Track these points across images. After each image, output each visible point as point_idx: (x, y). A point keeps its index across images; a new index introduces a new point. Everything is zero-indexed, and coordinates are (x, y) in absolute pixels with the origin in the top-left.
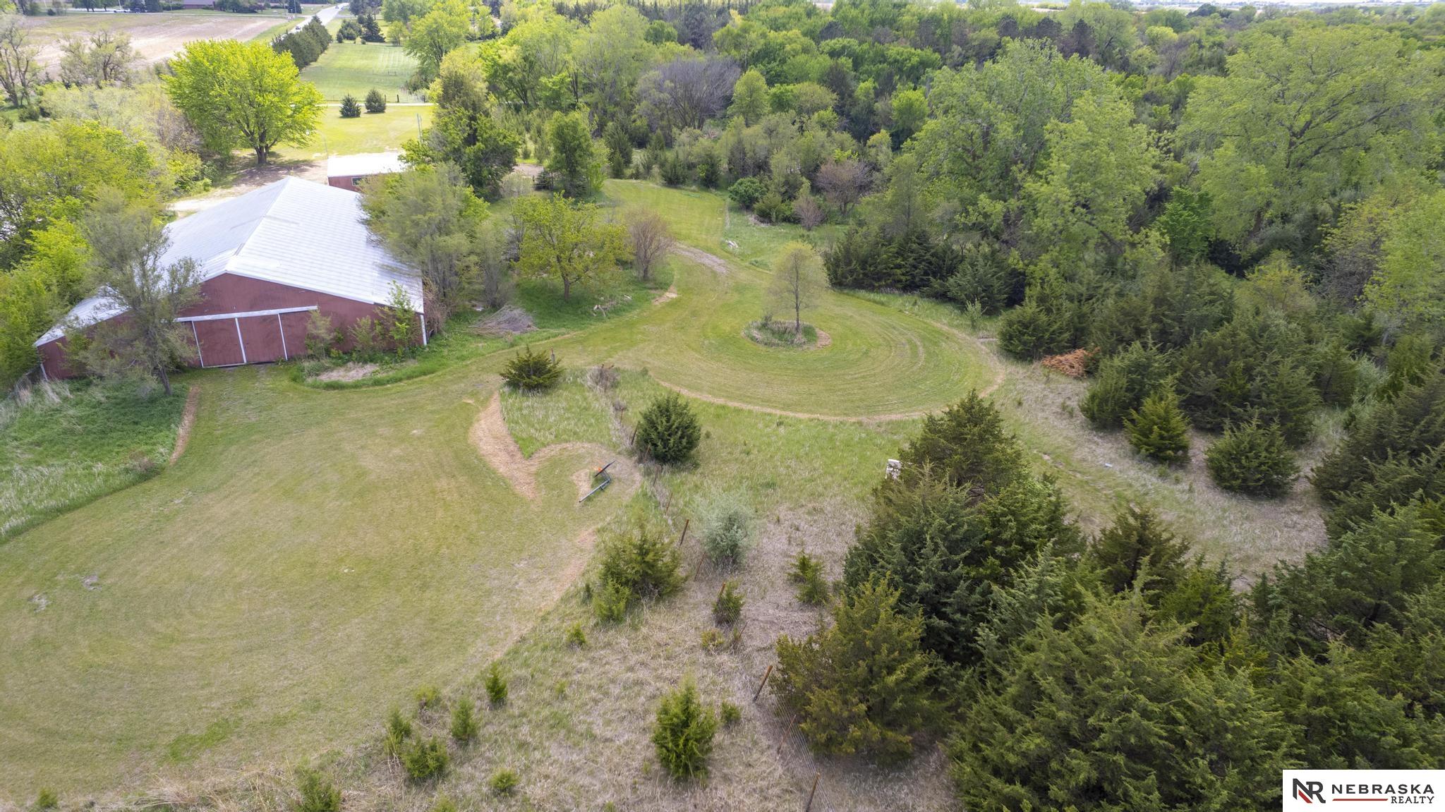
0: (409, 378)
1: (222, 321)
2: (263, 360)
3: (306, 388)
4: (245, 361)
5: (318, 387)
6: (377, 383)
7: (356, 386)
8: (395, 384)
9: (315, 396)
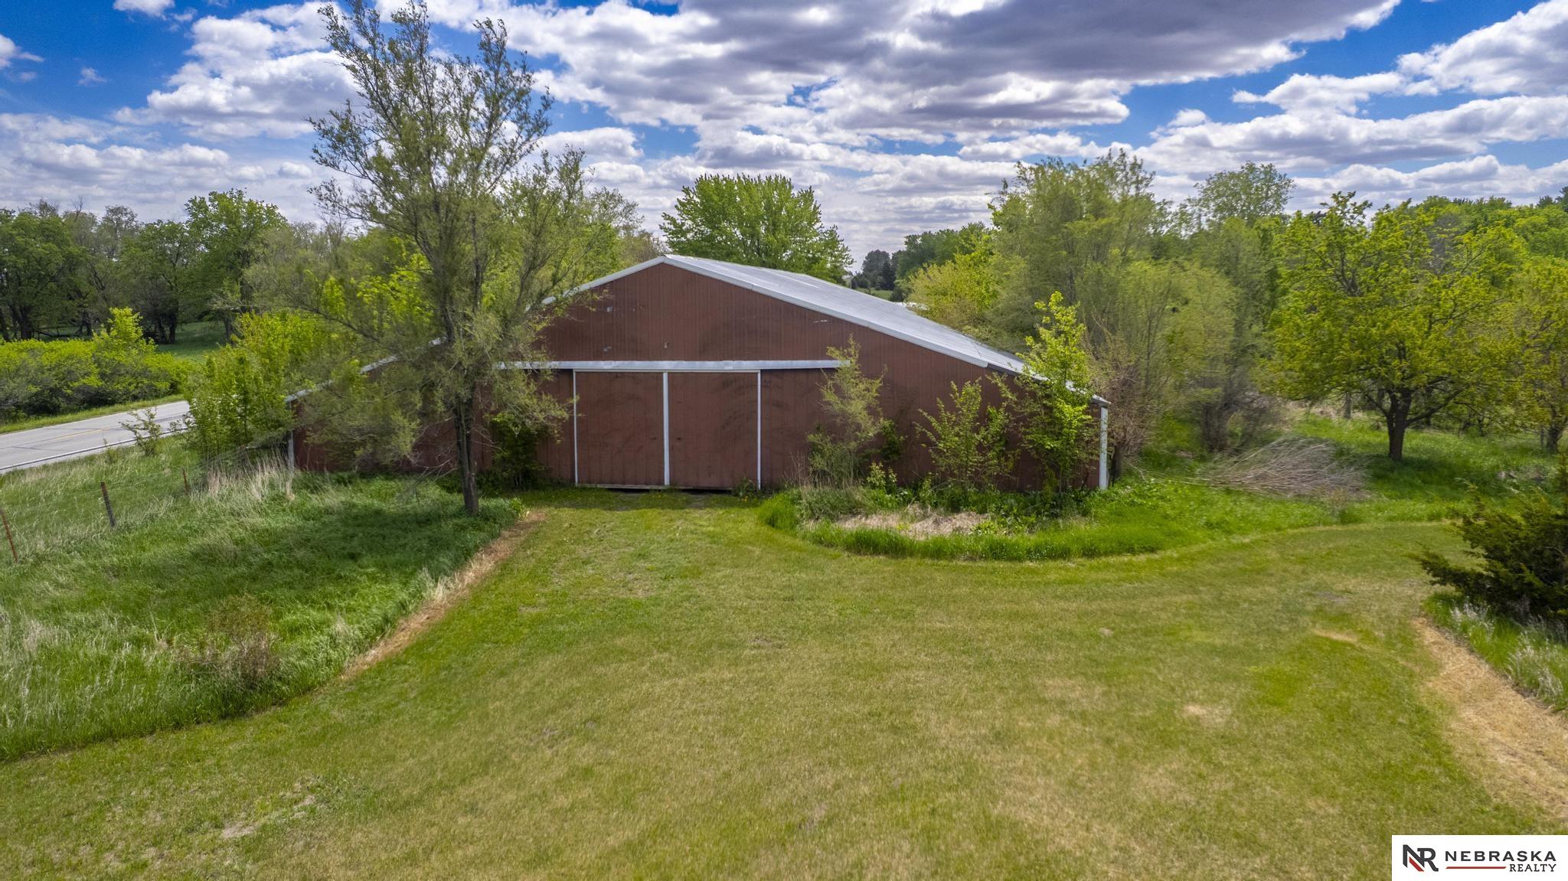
0: (1090, 552)
1: (634, 376)
2: (705, 483)
3: (798, 542)
4: (667, 481)
5: (830, 545)
6: (997, 552)
7: (937, 552)
8: (1051, 564)
9: (820, 560)
